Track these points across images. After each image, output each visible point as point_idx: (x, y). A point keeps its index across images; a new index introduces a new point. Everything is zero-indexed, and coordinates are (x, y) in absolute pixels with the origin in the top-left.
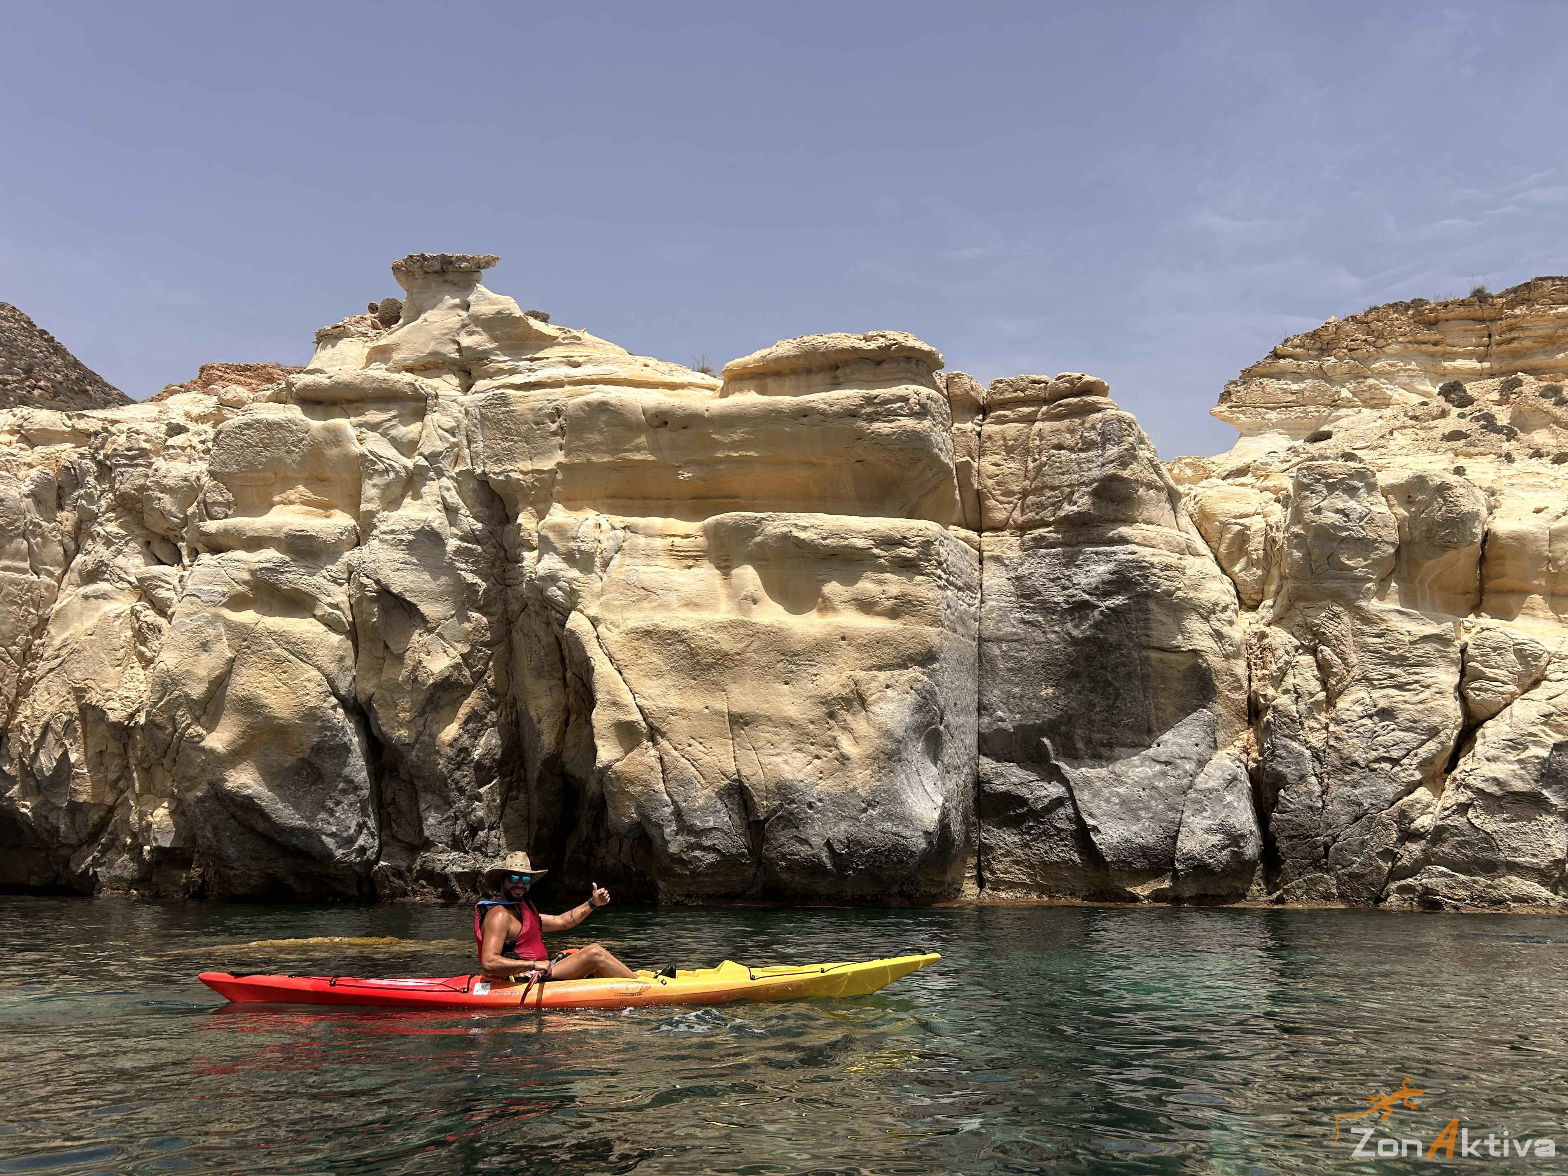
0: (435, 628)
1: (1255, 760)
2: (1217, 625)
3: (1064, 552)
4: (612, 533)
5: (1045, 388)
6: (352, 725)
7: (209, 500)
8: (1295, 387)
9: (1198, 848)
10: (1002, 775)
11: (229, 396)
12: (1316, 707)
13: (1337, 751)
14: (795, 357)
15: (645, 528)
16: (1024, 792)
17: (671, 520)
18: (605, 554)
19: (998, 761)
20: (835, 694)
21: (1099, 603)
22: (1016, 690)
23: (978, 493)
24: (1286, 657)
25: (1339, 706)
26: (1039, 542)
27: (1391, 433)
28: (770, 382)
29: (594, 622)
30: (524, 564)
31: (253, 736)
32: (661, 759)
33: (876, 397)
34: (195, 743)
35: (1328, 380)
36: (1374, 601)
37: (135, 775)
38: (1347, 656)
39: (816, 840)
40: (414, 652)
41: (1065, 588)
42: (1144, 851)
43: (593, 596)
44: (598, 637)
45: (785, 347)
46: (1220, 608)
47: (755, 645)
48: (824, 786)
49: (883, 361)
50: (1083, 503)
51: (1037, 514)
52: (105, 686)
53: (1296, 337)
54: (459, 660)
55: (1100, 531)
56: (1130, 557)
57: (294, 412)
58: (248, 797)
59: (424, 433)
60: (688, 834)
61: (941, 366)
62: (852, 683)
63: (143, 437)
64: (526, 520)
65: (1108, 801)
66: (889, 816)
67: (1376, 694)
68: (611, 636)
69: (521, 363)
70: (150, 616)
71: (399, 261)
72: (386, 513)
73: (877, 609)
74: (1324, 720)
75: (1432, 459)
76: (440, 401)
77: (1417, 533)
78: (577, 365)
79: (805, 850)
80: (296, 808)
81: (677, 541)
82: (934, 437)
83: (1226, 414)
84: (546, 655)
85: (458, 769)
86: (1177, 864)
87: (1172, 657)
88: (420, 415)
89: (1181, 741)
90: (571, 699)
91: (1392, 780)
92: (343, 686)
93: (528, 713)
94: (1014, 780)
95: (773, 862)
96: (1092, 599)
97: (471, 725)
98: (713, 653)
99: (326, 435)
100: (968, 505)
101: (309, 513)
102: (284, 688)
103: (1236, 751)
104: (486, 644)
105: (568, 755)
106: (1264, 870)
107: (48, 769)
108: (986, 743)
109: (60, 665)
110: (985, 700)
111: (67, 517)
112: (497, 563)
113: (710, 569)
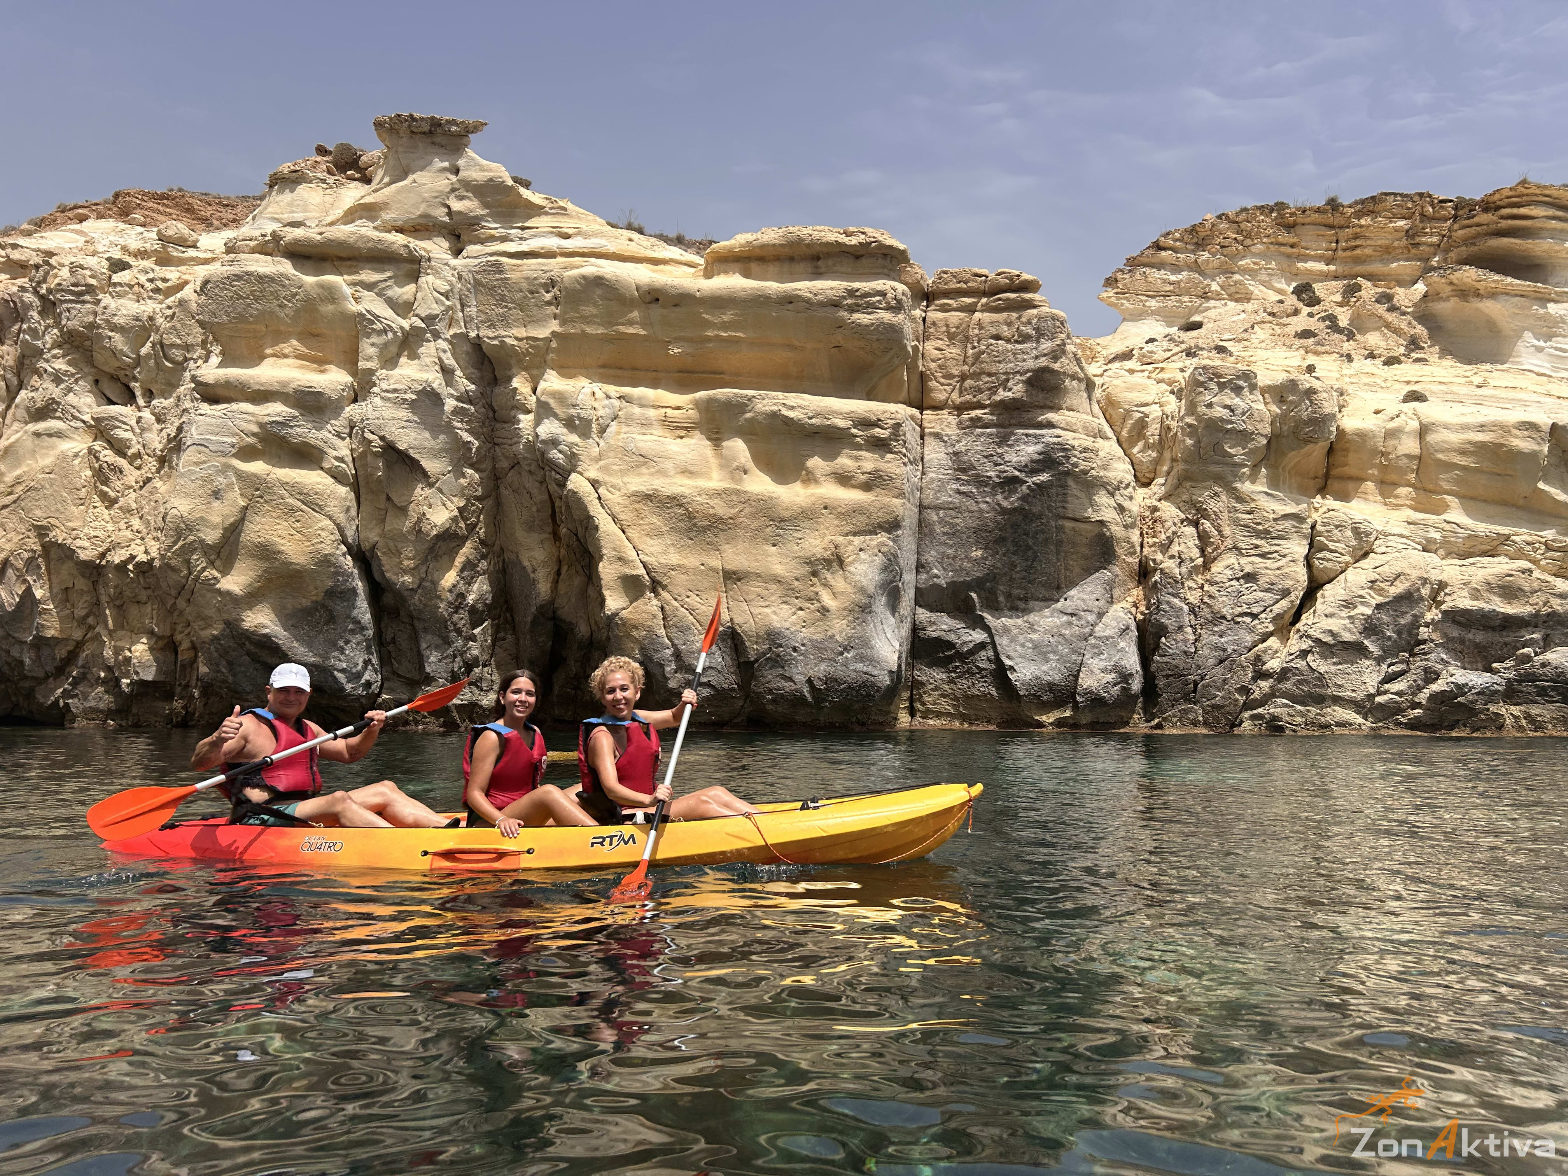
0: (435, 483)
1: (1142, 613)
2: (1120, 500)
3: (998, 432)
4: (607, 402)
5: (986, 282)
6: (356, 571)
7: (165, 342)
8: (1173, 278)
9: (1096, 685)
10: (935, 623)
11: (170, 232)
12: (1195, 570)
13: (1209, 606)
14: (781, 245)
15: (640, 398)
16: (952, 637)
17: (660, 392)
18: (601, 421)
19: (932, 612)
20: (818, 556)
21: (1027, 479)
22: (950, 552)
23: (922, 374)
24: (1174, 528)
25: (1213, 570)
26: (976, 422)
27: (1252, 327)
28: (754, 266)
29: (595, 484)
30: (521, 426)
31: (270, 580)
33: (857, 290)
34: (210, 585)
35: (1202, 273)
36: (1247, 483)
37: (108, 612)
38: (1222, 529)
39: (800, 678)
40: (417, 505)
42: (1051, 687)
43: (591, 459)
44: (599, 498)
45: (770, 235)
46: (1123, 485)
47: (747, 511)
48: (806, 633)
49: (863, 256)
50: (1017, 390)
51: (975, 397)
52: (70, 524)
53: (1177, 231)
54: (456, 513)
55: (1030, 415)
56: (1056, 440)
57: (286, 267)
58: (265, 635)
59: (419, 295)
60: (683, 673)
62: (832, 546)
63: (88, 273)
64: (520, 383)
65: (1023, 645)
66: (861, 658)
67: (1244, 561)
68: (614, 498)
69: (513, 231)
70: (108, 456)
71: (383, 118)
72: (384, 371)
73: (853, 482)
74: (1200, 581)
75: (1287, 354)
76: (433, 264)
77: (1285, 428)
78: (567, 236)
79: (788, 686)
80: (312, 647)
81: (670, 412)
82: (906, 329)
83: (1112, 299)
84: (538, 511)
85: (456, 612)
86: (1078, 697)
87: (1083, 526)
88: (414, 277)
89: (1084, 597)
90: (563, 552)
91: (1251, 630)
92: (350, 534)
93: (520, 563)
94: (944, 627)
95: (759, 695)
96: (1022, 476)
97: (466, 573)
98: (707, 517)
99: (320, 291)
100: (913, 385)
101: (302, 367)
102: (298, 536)
103: (1128, 605)
104: (478, 499)
105: (559, 602)
106: (1145, 703)
107: (11, 604)
108: (921, 596)
109: (15, 502)
110: (923, 561)
111: (8, 352)
112: (488, 422)
113: (701, 439)
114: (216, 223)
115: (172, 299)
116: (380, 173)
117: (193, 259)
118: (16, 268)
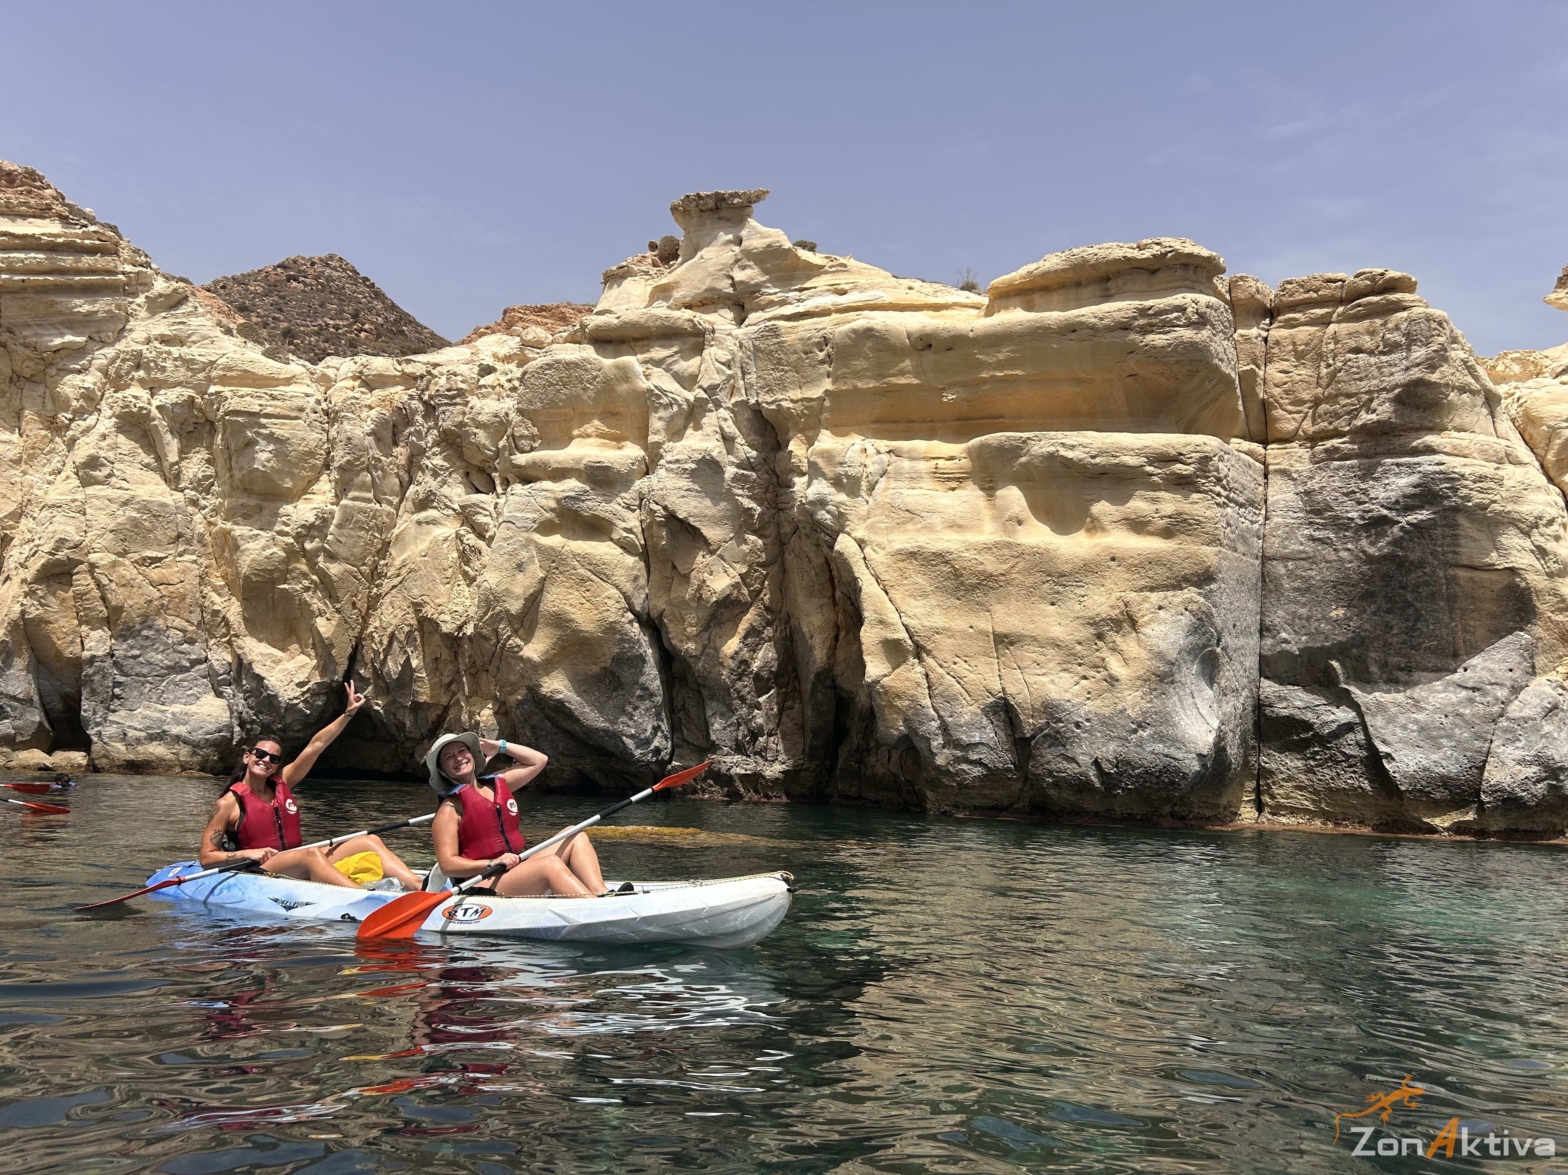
0: (717, 550)
2: (1540, 540)
3: (1361, 464)
4: (877, 458)
5: (1342, 287)
6: (646, 638)
7: (517, 434)
9: (1509, 780)
10: (1285, 699)
11: (529, 337)
14: (1063, 270)
15: (909, 451)
16: (1309, 716)
17: (935, 443)
18: (870, 478)
19: (1281, 684)
20: (1104, 616)
21: (1399, 518)
22: (1303, 611)
23: (1264, 403)
26: (1332, 454)
28: (1036, 297)
29: (861, 543)
30: (795, 489)
31: (563, 648)
32: (927, 676)
33: (1150, 309)
34: (514, 652)
37: (464, 679)
39: (1084, 759)
40: (698, 572)
41: (1360, 503)
42: (1445, 781)
43: (859, 519)
44: (865, 558)
45: (1053, 261)
46: (1544, 522)
47: (1020, 566)
48: (1091, 706)
49: (1158, 270)
50: (1383, 410)
51: (1330, 423)
52: (438, 601)
54: (738, 579)
55: (1402, 440)
56: (1438, 468)
57: (588, 352)
58: (559, 701)
59: (703, 367)
60: (954, 748)
61: (1223, 271)
62: (1122, 604)
63: (459, 378)
64: (796, 447)
65: (1404, 727)
66: (1161, 738)
68: (878, 558)
69: (791, 294)
70: (471, 539)
71: (676, 201)
72: (671, 443)
73: (1150, 528)
76: (717, 335)
78: (843, 293)
79: (1072, 768)
80: (601, 713)
81: (941, 463)
82: (1213, 347)
84: (817, 575)
85: (740, 679)
86: (1483, 796)
87: (1485, 575)
88: (699, 350)
89: (1492, 666)
90: (840, 617)
92: (638, 602)
93: (801, 629)
94: (1298, 703)
95: (1038, 778)
96: (1392, 514)
97: (750, 640)
98: (977, 574)
99: (616, 371)
100: (1252, 416)
101: (604, 445)
102: (588, 605)
103: (1558, 678)
104: (762, 565)
105: (839, 669)
107: (395, 673)
108: (1267, 666)
109: (401, 583)
110: (1268, 621)
111: (401, 452)
112: (771, 488)
113: (973, 490)
118: (409, 380)
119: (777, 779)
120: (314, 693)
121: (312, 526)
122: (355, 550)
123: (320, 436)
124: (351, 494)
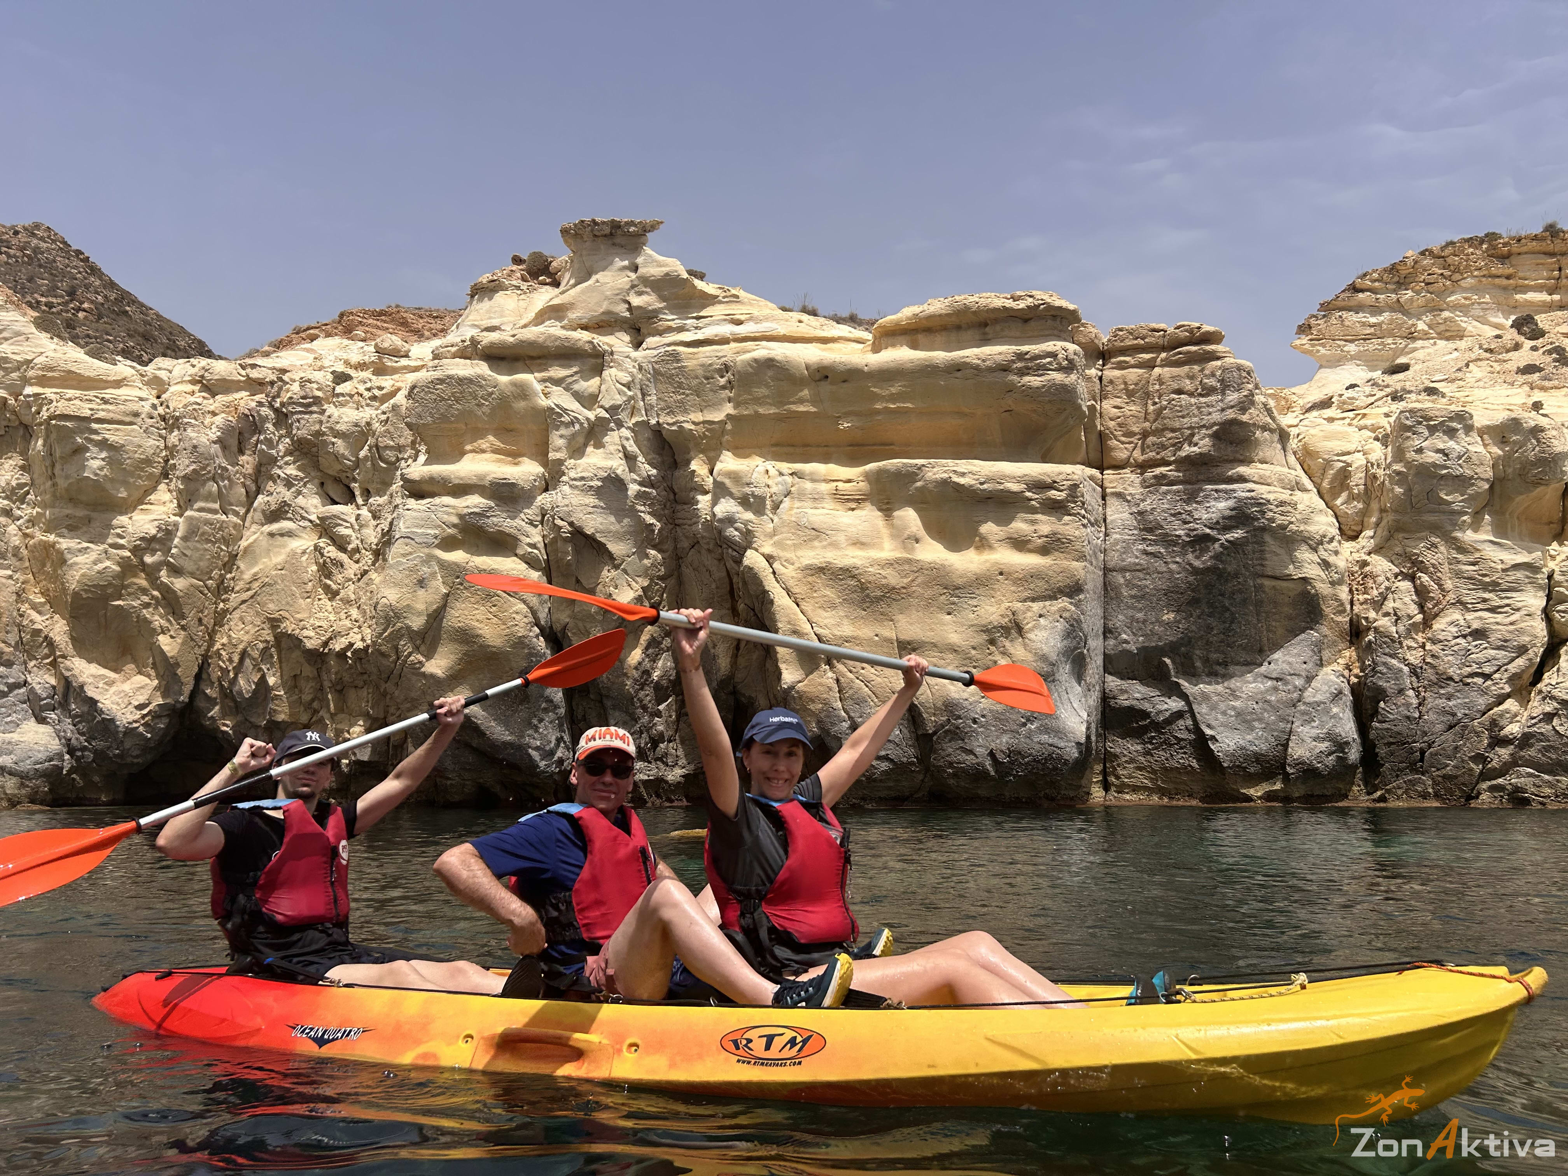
0: (621, 565)
1: (1357, 676)
2: (1324, 555)
3: (1185, 490)
4: (780, 479)
5: (1164, 336)
6: (548, 651)
7: (380, 444)
8: (1373, 320)
9: (1308, 754)
10: (1126, 692)
11: (386, 345)
12: (1414, 628)
13: (1433, 667)
14: (947, 315)
15: (811, 474)
16: (1147, 706)
17: (831, 466)
18: (775, 498)
19: (1122, 679)
20: (995, 624)
21: (1219, 536)
22: (1140, 615)
23: (1101, 434)
24: (1387, 583)
25: (1435, 627)
26: (1161, 480)
27: (1467, 365)
28: (921, 337)
29: (769, 559)
30: (699, 506)
31: (470, 662)
33: (1026, 353)
34: (416, 669)
35: (1406, 313)
36: (1469, 532)
37: (330, 696)
38: (1443, 582)
39: (980, 751)
40: (604, 586)
41: (1185, 523)
42: (1258, 758)
43: (766, 536)
44: (774, 573)
45: (936, 306)
46: (1327, 539)
47: (919, 580)
48: (987, 704)
50: (1203, 444)
51: (1158, 453)
52: (298, 616)
53: (1374, 271)
54: (640, 592)
55: (1219, 470)
56: (1249, 494)
57: (483, 369)
59: (603, 387)
62: (1010, 613)
63: (315, 386)
64: (698, 466)
65: (1224, 713)
66: (1046, 729)
67: (1470, 616)
68: (788, 572)
69: (689, 322)
70: (332, 552)
71: (569, 224)
72: (572, 461)
73: (1029, 546)
74: (1421, 640)
75: (1509, 392)
76: (615, 357)
77: (1510, 470)
78: (739, 323)
79: (969, 759)
80: (507, 726)
81: (841, 485)
82: (1079, 389)
83: (1307, 346)
84: (717, 588)
85: (642, 689)
86: (1288, 768)
87: (1284, 584)
88: (598, 370)
89: (1291, 660)
91: (1484, 692)
92: (543, 615)
94: (1137, 695)
95: (941, 770)
96: (1213, 533)
97: (650, 651)
98: (881, 587)
99: (513, 389)
100: (1091, 446)
101: (499, 461)
102: (495, 620)
103: (1340, 668)
104: (661, 578)
105: (739, 676)
106: (1365, 773)
107: (248, 692)
108: (1110, 663)
109: (252, 597)
110: (1111, 626)
111: (248, 461)
112: (668, 504)
113: (872, 511)
114: (427, 333)
115: (386, 405)
116: (567, 275)
117: (405, 367)
118: (255, 385)
119: (679, 783)
120: (156, 715)
121: (153, 538)
122: (201, 564)
123: (157, 443)
124: (197, 505)
